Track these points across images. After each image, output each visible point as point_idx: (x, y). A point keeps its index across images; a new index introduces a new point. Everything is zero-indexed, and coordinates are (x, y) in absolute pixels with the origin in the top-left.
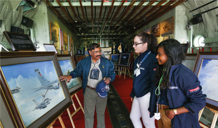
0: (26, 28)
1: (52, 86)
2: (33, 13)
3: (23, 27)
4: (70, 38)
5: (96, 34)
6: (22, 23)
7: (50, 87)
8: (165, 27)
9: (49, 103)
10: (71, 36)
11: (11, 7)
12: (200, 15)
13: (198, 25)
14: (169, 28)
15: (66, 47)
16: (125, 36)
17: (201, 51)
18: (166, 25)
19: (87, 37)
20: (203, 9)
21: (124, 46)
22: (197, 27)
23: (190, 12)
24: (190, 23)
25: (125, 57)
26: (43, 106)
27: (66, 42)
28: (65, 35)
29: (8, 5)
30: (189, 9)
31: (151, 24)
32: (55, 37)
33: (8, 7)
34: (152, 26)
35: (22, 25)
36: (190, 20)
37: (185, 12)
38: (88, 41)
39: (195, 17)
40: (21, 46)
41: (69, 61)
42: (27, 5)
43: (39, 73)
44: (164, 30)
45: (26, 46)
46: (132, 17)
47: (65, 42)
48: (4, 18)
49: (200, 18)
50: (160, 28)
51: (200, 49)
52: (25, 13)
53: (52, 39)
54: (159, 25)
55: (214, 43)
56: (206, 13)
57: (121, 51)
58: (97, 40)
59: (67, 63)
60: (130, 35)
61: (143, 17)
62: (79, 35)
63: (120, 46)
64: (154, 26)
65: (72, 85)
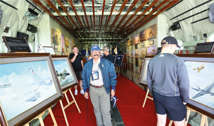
0: (32, 34)
1: (44, 82)
2: (38, 21)
3: (28, 33)
4: (72, 41)
5: (94, 39)
6: (28, 29)
7: (43, 83)
8: (150, 33)
9: (40, 97)
10: (72, 40)
11: (18, 17)
12: (178, 23)
13: (177, 31)
14: (153, 34)
15: (67, 49)
16: (119, 40)
17: (180, 54)
18: (151, 31)
19: (88, 40)
20: (180, 18)
21: (119, 49)
22: (176, 32)
23: (170, 20)
24: (170, 29)
25: (119, 58)
26: (34, 99)
27: (68, 45)
28: (67, 39)
29: (15, 15)
30: (169, 17)
31: (140, 30)
32: (56, 41)
33: (15, 17)
34: (140, 32)
35: (28, 31)
36: (170, 27)
37: (166, 20)
38: (89, 44)
39: (174, 24)
40: (17, 48)
41: (66, 61)
42: (31, 15)
43: (33, 71)
44: (149, 35)
45: (22, 48)
46: (122, 24)
47: (66, 45)
48: (11, 25)
49: (178, 25)
50: (146, 34)
51: (179, 52)
52: (30, 22)
53: (53, 42)
54: (145, 31)
55: (191, 46)
56: (183, 21)
57: (116, 53)
58: (97, 43)
59: (64, 63)
60: (124, 40)
61: (131, 25)
62: (80, 39)
63: (116, 49)
64: (142, 32)
65: (66, 82)
